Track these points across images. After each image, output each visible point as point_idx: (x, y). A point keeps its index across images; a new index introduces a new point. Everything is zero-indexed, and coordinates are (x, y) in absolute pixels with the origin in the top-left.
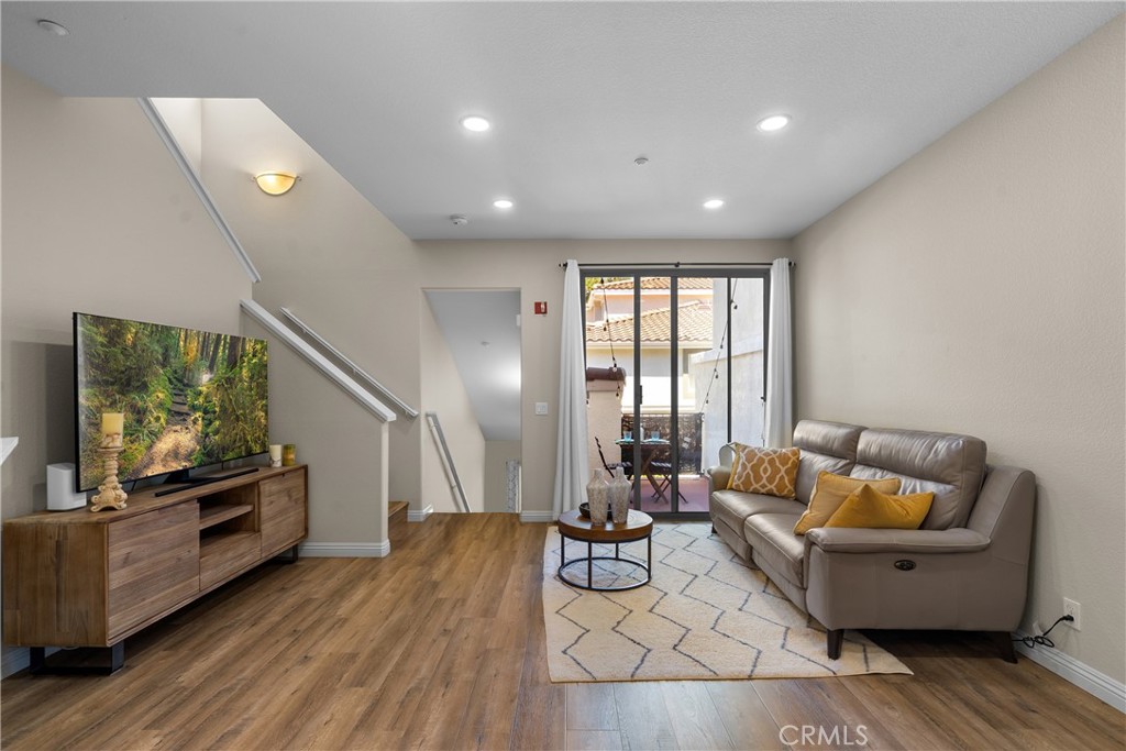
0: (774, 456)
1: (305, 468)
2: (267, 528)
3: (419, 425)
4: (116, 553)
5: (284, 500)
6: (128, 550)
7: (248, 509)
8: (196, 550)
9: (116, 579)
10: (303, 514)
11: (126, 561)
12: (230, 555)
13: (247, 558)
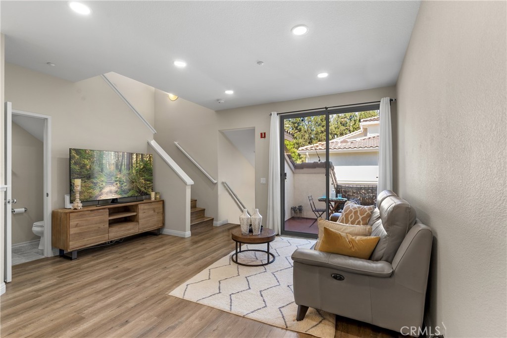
0: (358, 209)
1: (163, 201)
2: (141, 221)
3: (217, 187)
4: (73, 223)
5: (152, 212)
6: (77, 222)
7: (135, 214)
8: (107, 225)
9: (72, 231)
10: (162, 218)
11: (77, 226)
12: (123, 229)
13: (131, 231)
